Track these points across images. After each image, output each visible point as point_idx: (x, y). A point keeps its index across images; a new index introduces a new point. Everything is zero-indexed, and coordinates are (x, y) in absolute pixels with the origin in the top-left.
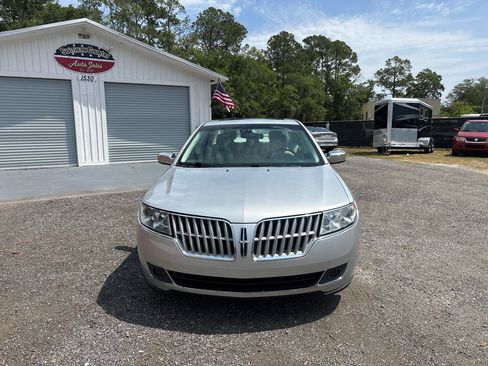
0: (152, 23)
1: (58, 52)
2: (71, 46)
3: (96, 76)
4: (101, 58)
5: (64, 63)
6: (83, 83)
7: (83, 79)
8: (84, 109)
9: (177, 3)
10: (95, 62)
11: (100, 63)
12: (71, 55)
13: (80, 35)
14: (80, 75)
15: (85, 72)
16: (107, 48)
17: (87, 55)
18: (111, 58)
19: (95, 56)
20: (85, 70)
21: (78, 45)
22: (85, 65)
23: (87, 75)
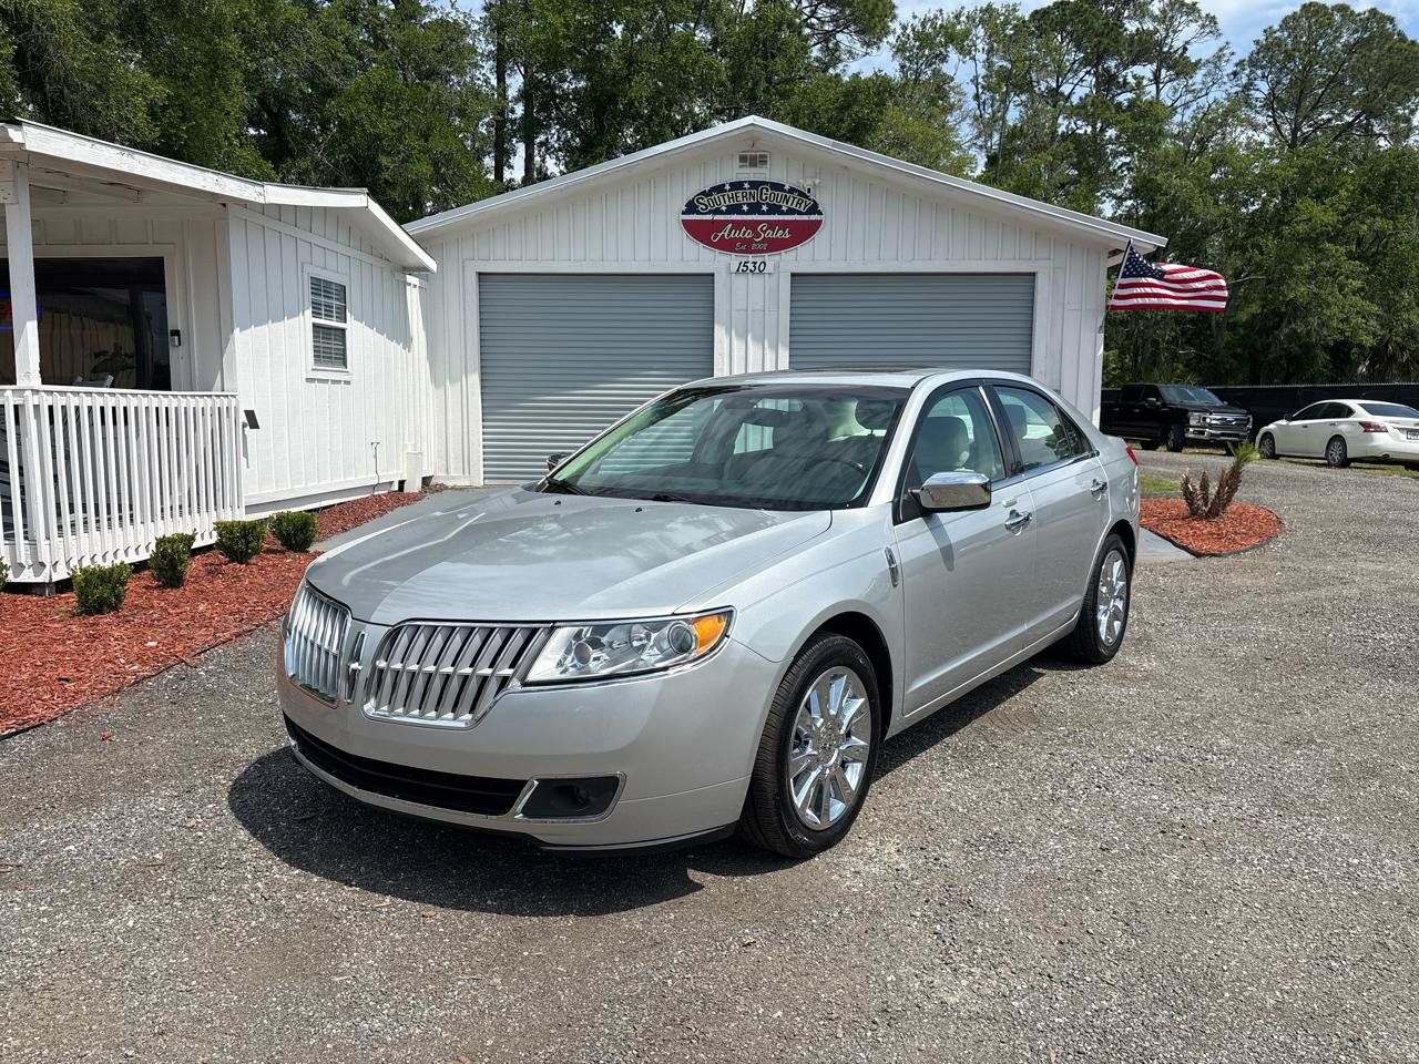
0: (1108, 82)
1: (691, 208)
2: (720, 189)
3: (771, 260)
4: (791, 211)
5: (702, 233)
6: (740, 280)
7: (743, 270)
8: (738, 345)
9: (1193, 9)
10: (772, 225)
11: (783, 225)
12: (718, 211)
13: (743, 159)
14: (734, 260)
15: (749, 251)
16: (803, 184)
17: (755, 208)
18: (814, 209)
19: (774, 209)
20: (747, 247)
21: (737, 186)
22: (749, 234)
23: (751, 258)
